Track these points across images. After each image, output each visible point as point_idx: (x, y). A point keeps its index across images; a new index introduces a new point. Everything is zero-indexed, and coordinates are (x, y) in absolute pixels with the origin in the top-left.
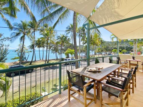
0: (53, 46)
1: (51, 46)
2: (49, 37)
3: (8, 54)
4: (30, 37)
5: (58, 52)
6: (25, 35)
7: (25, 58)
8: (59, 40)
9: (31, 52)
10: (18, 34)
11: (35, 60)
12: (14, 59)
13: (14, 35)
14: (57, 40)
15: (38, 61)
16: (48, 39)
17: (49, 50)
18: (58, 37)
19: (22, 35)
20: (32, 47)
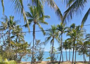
0: (80, 47)
1: (78, 48)
3: (44, 54)
4: (58, 40)
5: (86, 54)
6: (54, 38)
7: (55, 58)
8: (88, 39)
9: (59, 53)
10: (49, 38)
11: (63, 61)
12: (48, 59)
14: (86, 39)
15: (65, 62)
16: (75, 40)
17: (76, 52)
19: (52, 38)
20: (60, 49)
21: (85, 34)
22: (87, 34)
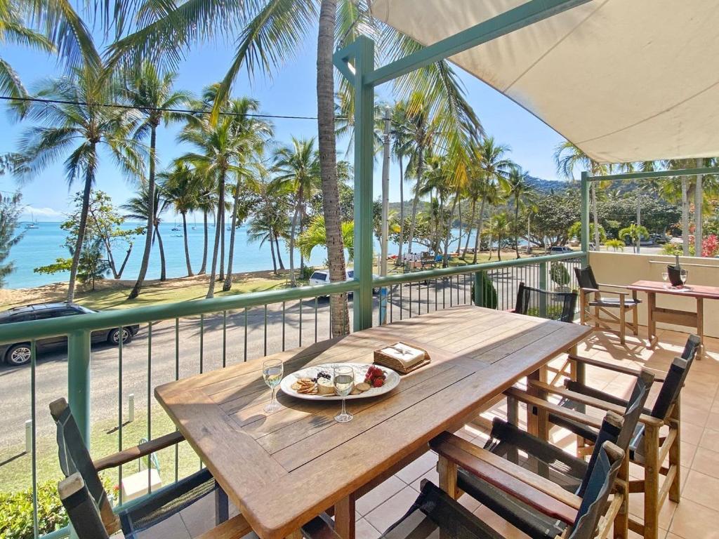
0: (258, 201)
2: (227, 155)
3: (15, 241)
4: (124, 153)
5: (285, 235)
6: (95, 140)
7: (111, 265)
8: (286, 168)
9: (140, 231)
10: (54, 139)
11: (163, 278)
12: (51, 269)
13: (38, 139)
14: (274, 170)
15: (180, 280)
16: (223, 167)
17: (236, 225)
18: (281, 152)
20: (147, 206)
21: (273, 147)
22: (280, 147)
